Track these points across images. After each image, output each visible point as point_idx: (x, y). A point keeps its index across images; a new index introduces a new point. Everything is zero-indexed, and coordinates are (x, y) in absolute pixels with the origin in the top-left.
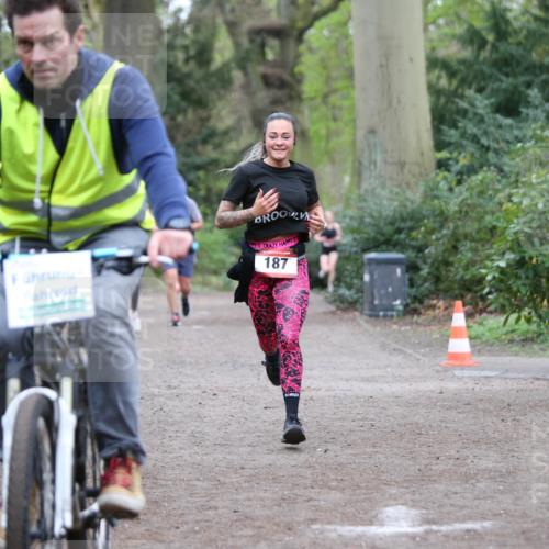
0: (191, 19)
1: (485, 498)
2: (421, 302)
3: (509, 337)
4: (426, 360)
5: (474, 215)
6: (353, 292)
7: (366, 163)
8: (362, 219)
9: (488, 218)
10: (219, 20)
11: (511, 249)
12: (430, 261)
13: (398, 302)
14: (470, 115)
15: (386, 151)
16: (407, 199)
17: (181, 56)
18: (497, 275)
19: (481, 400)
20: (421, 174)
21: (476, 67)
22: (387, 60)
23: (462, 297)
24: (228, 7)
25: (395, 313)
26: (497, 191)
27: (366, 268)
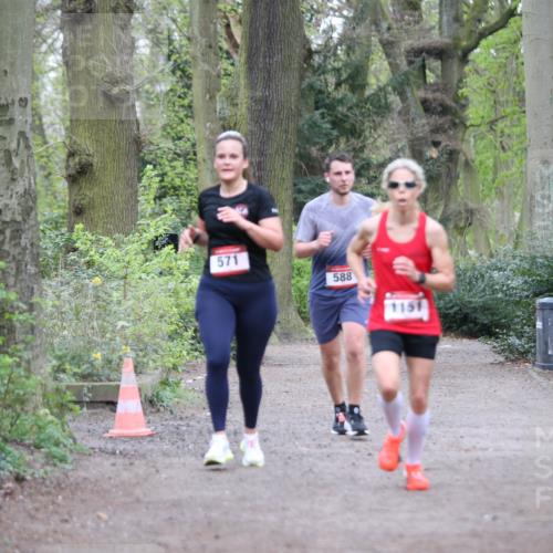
6: (523, 341)
7: (538, 197)
8: (533, 260)
10: (375, 40)
17: (332, 80)
27: (538, 313)
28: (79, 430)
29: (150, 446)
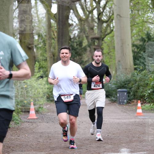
0: (78, 36)
1: (145, 146)
2: (131, 101)
3: (151, 109)
4: (132, 114)
5: (143, 80)
6: (115, 98)
7: (118, 68)
8: (117, 81)
9: (146, 81)
10: (84, 36)
11: (151, 88)
12: (133, 91)
13: (125, 101)
14: (142, 58)
15: (122, 66)
16: (127, 77)
17: (75, 44)
18: (148, 94)
19: (144, 124)
20: (131, 71)
21: (143, 46)
22: (123, 45)
23: (140, 100)
24: (86, 33)
25: (125, 103)
26: (148, 75)
27: (118, 93)
28: (22, 117)
29: (37, 121)
